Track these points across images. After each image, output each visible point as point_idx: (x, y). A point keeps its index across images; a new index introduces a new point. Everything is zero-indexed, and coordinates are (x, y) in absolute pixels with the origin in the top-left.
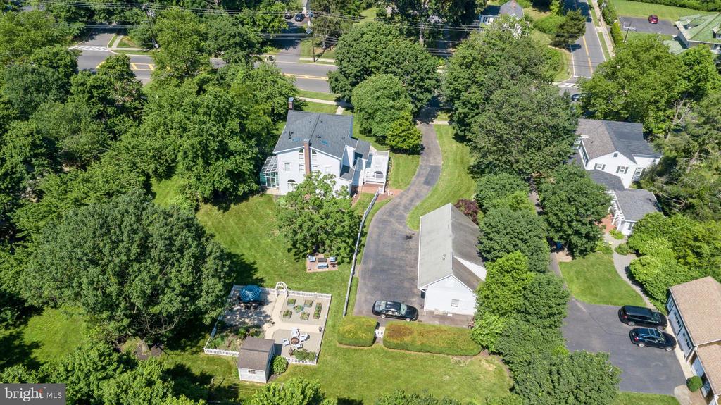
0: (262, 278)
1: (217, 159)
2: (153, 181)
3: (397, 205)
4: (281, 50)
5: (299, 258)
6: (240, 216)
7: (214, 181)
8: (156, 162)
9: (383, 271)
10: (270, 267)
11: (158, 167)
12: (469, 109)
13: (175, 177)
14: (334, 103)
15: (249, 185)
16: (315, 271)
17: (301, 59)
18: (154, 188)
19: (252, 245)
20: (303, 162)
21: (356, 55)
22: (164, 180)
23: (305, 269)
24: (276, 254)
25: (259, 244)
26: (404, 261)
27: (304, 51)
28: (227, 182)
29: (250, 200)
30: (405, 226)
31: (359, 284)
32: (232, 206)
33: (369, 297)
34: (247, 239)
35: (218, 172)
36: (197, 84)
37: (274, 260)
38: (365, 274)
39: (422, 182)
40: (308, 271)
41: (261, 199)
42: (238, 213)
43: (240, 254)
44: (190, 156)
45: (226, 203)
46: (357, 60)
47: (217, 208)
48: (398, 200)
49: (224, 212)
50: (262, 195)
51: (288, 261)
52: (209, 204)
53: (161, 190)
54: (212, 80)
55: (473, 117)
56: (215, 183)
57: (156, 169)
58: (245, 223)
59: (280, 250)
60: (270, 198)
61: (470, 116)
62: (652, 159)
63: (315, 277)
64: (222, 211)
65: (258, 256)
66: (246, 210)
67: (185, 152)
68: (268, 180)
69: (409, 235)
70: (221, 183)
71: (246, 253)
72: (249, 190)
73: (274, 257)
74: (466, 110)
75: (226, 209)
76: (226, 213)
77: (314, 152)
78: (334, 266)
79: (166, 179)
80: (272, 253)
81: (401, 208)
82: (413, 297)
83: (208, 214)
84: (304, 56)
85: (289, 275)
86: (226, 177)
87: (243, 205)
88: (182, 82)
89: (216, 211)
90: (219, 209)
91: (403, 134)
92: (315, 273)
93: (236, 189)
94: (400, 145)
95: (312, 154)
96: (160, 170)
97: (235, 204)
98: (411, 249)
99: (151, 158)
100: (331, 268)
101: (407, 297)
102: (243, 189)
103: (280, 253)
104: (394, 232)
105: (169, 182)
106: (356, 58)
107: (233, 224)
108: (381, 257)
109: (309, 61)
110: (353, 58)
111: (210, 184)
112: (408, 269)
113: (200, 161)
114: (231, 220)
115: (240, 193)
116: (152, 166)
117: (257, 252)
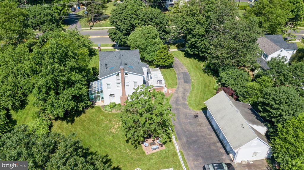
0: (118, 167)
1: (64, 89)
2: (12, 112)
3: (178, 98)
4: (69, 26)
5: (136, 146)
6: (83, 125)
7: (64, 105)
8: (12, 99)
9: (194, 142)
10: (120, 157)
11: (15, 102)
12: (197, 38)
13: (28, 107)
14: (112, 48)
15: (85, 103)
16: (152, 153)
17: (82, 29)
18: (14, 117)
19: (100, 144)
20: (120, 81)
21: (126, 18)
22: (20, 110)
23: (144, 153)
24: (120, 147)
25: (104, 141)
26: (203, 132)
27: (82, 25)
28: (72, 104)
29: (86, 112)
30: (190, 109)
31: (184, 155)
32: (76, 118)
33: (196, 163)
34: (94, 140)
35: (66, 98)
36: (27, 47)
37: (120, 151)
38: (184, 147)
39: (183, 82)
40: (147, 154)
41: (94, 110)
42: (82, 122)
43: (94, 152)
44: (44, 90)
45: (70, 118)
46: (127, 21)
47: (65, 122)
48: (176, 95)
49: (71, 124)
50: (93, 107)
51: (130, 149)
52: (58, 120)
53: (19, 118)
54: (36, 43)
55: (200, 42)
56: (65, 106)
57: (14, 104)
58: (89, 129)
59: (120, 142)
60: (99, 109)
61: (198, 43)
62: (293, 51)
63: (154, 157)
64: (70, 123)
65: (108, 150)
66: (86, 119)
67: (39, 88)
68: (95, 97)
69: (196, 115)
70: (69, 105)
71: (98, 150)
72: (85, 106)
73: (119, 149)
74: (196, 39)
75: (72, 121)
76: (73, 124)
77: (126, 74)
78: (162, 146)
79: (21, 109)
80: (117, 146)
81: (181, 99)
82: (223, 156)
83: (60, 127)
84: (84, 27)
85: (135, 160)
86: (71, 100)
87: (82, 116)
88: (16, 47)
89: (65, 124)
90: (67, 123)
91: (164, 57)
92: (152, 154)
93: (78, 107)
94: (163, 64)
95: (125, 75)
96: (17, 104)
97: (77, 117)
98: (202, 123)
99: (8, 97)
100: (161, 148)
101: (219, 156)
102: (82, 106)
103: (121, 145)
104: (186, 115)
105: (24, 111)
106: (126, 19)
107: (81, 131)
108: (187, 133)
109: (88, 30)
110: (124, 19)
111: (62, 107)
112: (208, 137)
113: (52, 93)
114: (78, 129)
115: (81, 109)
116: (10, 102)
117: (106, 148)
